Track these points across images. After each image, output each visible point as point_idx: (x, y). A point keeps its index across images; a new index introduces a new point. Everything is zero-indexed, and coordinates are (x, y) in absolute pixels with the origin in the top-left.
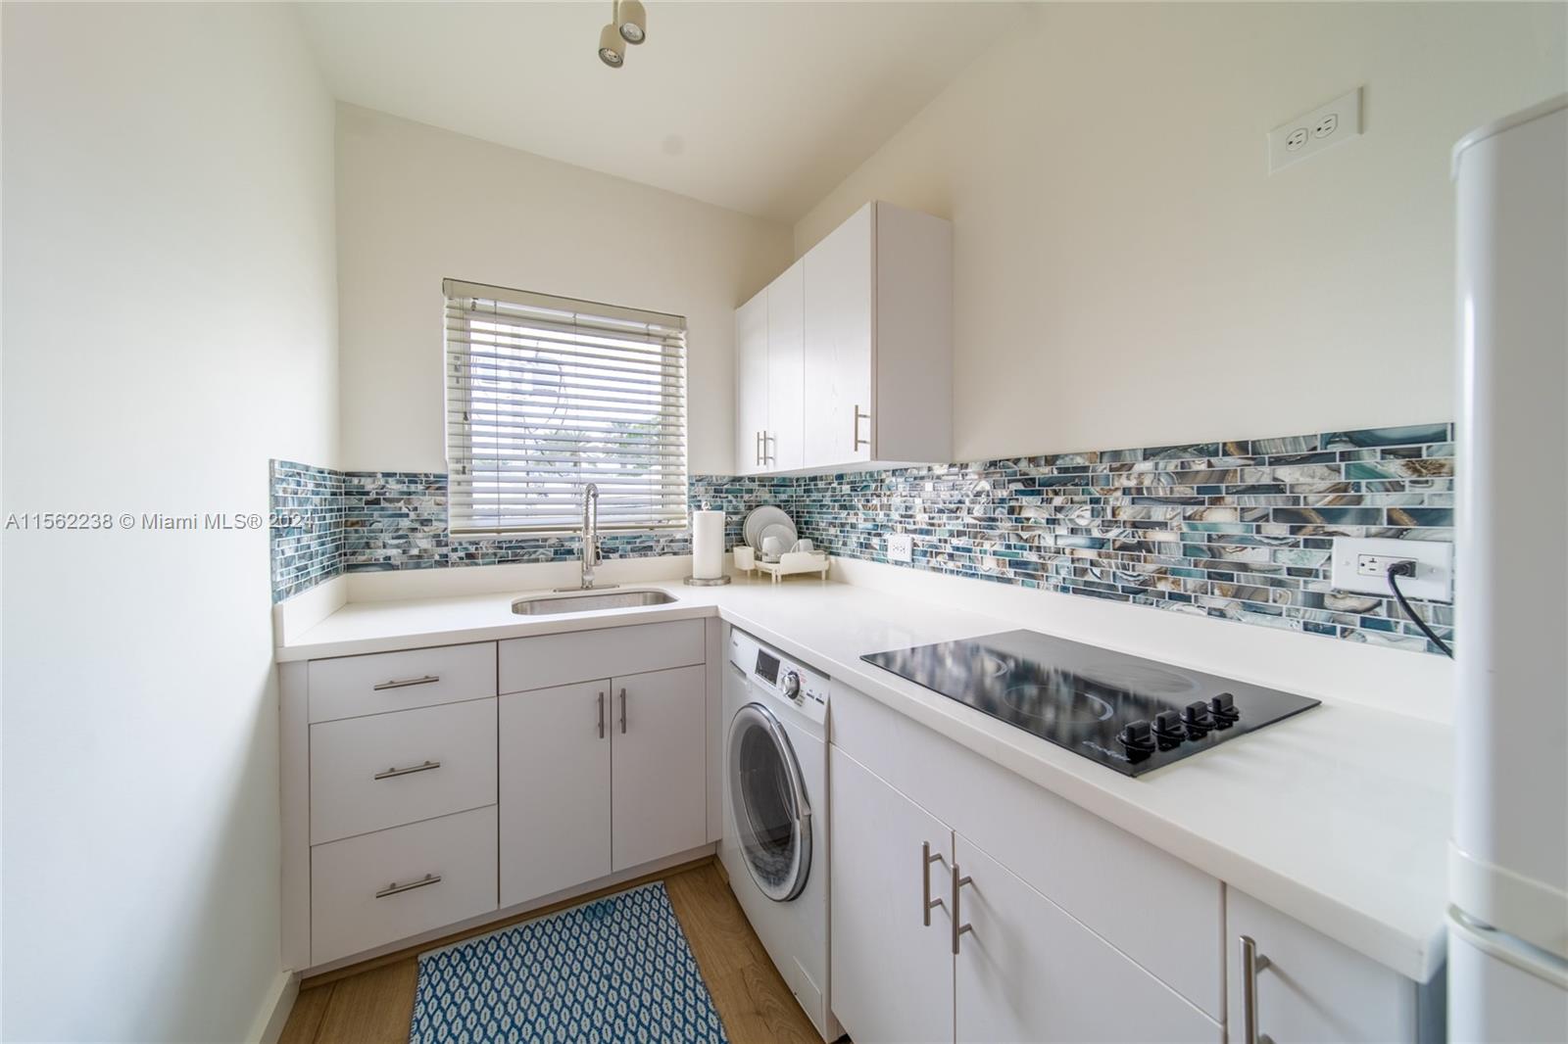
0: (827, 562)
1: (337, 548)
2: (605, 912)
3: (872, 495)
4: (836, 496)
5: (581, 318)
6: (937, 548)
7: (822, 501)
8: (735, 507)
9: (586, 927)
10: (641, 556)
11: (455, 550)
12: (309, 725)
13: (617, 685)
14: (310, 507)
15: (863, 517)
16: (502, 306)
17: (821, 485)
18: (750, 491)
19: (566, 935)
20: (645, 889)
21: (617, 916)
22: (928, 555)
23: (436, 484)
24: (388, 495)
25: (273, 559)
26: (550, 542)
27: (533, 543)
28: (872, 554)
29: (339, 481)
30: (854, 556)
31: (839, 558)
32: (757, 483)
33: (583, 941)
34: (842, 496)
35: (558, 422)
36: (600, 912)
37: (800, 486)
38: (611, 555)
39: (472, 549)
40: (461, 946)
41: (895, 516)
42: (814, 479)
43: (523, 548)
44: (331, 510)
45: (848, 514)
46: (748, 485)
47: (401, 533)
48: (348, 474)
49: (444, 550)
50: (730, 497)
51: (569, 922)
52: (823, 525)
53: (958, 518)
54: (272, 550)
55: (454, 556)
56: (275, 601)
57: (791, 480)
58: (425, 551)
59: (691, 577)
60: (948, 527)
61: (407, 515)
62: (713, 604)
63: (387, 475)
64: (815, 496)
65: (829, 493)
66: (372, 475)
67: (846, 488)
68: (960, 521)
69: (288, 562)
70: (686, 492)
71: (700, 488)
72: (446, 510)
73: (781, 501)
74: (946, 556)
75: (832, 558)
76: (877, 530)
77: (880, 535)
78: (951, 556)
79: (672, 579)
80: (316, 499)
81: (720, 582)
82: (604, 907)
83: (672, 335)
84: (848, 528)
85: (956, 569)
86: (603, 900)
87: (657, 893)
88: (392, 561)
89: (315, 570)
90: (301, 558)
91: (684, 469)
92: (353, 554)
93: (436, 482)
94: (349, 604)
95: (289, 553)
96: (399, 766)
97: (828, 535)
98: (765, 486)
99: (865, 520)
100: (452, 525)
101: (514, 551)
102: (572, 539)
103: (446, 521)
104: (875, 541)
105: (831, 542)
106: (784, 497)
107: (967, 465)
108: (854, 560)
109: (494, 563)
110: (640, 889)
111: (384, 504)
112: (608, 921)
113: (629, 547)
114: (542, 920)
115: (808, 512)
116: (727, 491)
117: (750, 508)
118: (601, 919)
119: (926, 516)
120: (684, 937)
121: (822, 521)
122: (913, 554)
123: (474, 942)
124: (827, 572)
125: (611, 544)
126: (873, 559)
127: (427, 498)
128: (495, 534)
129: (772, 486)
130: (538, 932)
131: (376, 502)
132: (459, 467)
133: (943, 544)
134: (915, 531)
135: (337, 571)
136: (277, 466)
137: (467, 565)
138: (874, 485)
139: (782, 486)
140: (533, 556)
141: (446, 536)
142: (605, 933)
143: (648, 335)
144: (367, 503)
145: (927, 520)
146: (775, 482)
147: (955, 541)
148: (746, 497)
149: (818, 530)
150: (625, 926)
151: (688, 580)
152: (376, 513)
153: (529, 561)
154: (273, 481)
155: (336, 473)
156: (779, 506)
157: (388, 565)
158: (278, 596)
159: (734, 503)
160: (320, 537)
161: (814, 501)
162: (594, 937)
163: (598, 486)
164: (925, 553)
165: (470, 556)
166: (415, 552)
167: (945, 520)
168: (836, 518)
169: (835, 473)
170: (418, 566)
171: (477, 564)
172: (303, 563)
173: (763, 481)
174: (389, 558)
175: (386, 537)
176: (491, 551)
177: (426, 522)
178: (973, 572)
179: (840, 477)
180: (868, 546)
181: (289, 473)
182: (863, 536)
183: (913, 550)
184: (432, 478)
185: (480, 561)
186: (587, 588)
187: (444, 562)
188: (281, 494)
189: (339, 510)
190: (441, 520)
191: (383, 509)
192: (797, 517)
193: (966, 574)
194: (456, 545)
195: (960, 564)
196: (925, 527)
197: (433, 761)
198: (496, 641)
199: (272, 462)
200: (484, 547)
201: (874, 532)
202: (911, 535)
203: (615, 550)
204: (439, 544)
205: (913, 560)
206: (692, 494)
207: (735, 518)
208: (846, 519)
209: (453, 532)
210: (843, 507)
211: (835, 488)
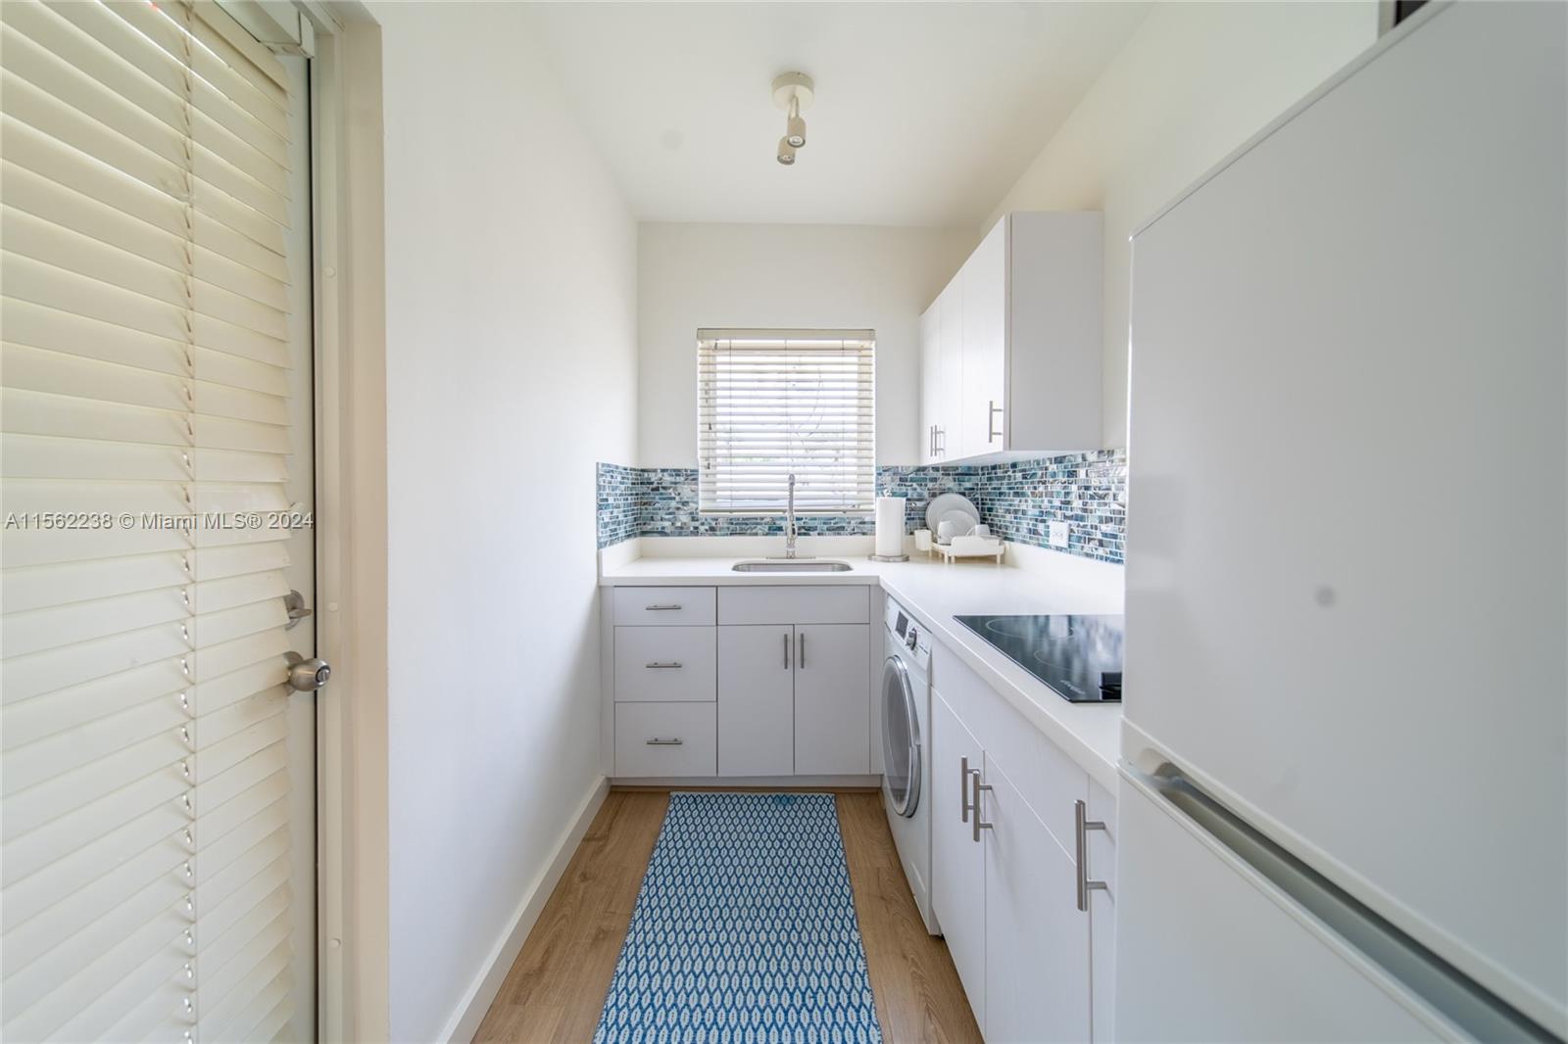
0: (1002, 547)
1: (635, 519)
2: (788, 802)
3: (1039, 482)
4: (1011, 484)
5: (791, 343)
6: (1089, 534)
7: (1000, 489)
8: (920, 495)
9: (773, 807)
10: (835, 534)
11: (703, 524)
12: (614, 627)
13: (799, 630)
14: (618, 492)
15: (1030, 503)
16: (736, 343)
17: (1000, 473)
18: (934, 480)
19: (759, 808)
20: (820, 796)
21: (796, 807)
22: (1082, 541)
23: (692, 476)
24: (664, 485)
25: (598, 523)
26: (766, 520)
27: (755, 521)
28: (1038, 539)
29: (636, 475)
30: (1024, 542)
31: (1012, 543)
32: (941, 472)
33: (770, 814)
34: (1016, 484)
35: (818, 419)
36: (784, 801)
37: (983, 474)
38: (811, 533)
39: (713, 524)
40: (695, 794)
41: (1057, 503)
42: (994, 468)
43: (747, 524)
44: (632, 495)
45: (1020, 501)
46: (932, 474)
47: (671, 510)
48: (643, 471)
49: (697, 524)
50: (915, 485)
51: (763, 801)
52: (1001, 512)
53: (1105, 504)
54: (597, 517)
55: (702, 529)
56: (598, 549)
57: (976, 469)
58: (685, 524)
59: (874, 554)
60: (1098, 513)
61: (674, 498)
62: (877, 574)
63: (663, 471)
64: (995, 484)
65: (1006, 481)
66: (655, 471)
67: (1019, 475)
68: (1107, 507)
69: (606, 525)
70: (874, 480)
71: (887, 478)
72: (697, 495)
73: (966, 489)
74: (1097, 542)
75: (1007, 542)
76: (1042, 517)
77: (1044, 521)
78: (1101, 543)
79: (857, 555)
80: (623, 487)
81: (898, 559)
82: (788, 799)
83: (865, 347)
84: (1020, 515)
85: (1105, 555)
86: (789, 795)
87: (828, 801)
88: (666, 530)
89: (621, 533)
90: (613, 523)
91: (873, 461)
92: (645, 524)
93: (691, 475)
94: (642, 556)
95: (606, 520)
96: (660, 663)
97: (1004, 521)
98: (949, 475)
99: (1034, 507)
100: (702, 505)
101: (741, 526)
102: (782, 518)
103: (697, 503)
104: (1041, 527)
105: (1007, 528)
106: (968, 485)
107: (1113, 452)
108: (1024, 545)
109: (727, 535)
110: (817, 795)
111: (661, 491)
112: (789, 808)
113: (825, 527)
114: (746, 795)
115: (990, 500)
116: (912, 480)
117: (934, 495)
118: (784, 806)
119: (1081, 502)
120: (840, 834)
121: (1000, 508)
122: (1070, 540)
123: (703, 794)
124: (1003, 556)
125: (811, 524)
126: (1039, 545)
127: (686, 486)
128: (728, 513)
129: (957, 474)
130: (742, 801)
131: (657, 489)
132: (706, 463)
133: (1094, 531)
134: (1070, 518)
135: (635, 535)
136: (600, 467)
137: (710, 535)
138: (1040, 473)
139: (966, 475)
140: (754, 531)
141: (697, 514)
142: (785, 814)
143: (843, 349)
144: (653, 490)
145: (1081, 506)
146: (960, 471)
147: (1104, 528)
148: (930, 485)
149: (997, 516)
150: (800, 814)
151: (871, 556)
152: (657, 497)
153: (751, 534)
154: (599, 476)
155: (635, 470)
156: (964, 494)
157: (662, 533)
158: (600, 545)
159: (919, 490)
160: (624, 511)
161: (995, 489)
162: (777, 814)
163: (796, 477)
164: (1079, 539)
165: (712, 529)
166: (679, 524)
167: (1095, 507)
168: (1011, 505)
169: (1010, 462)
170: (680, 535)
171: (716, 535)
172: (613, 527)
173: (947, 470)
174: (663, 528)
175: (662, 513)
176: (726, 525)
177: (685, 503)
178: (1119, 558)
179: (1014, 465)
180: (1035, 532)
181: (606, 471)
182: (1031, 522)
183: (1070, 536)
184: (689, 472)
185: (718, 533)
186: (791, 558)
187: (696, 532)
188: (602, 483)
189: (637, 494)
190: (694, 502)
191: (661, 494)
192: (983, 504)
193: (1113, 561)
194: (703, 521)
195: (1108, 550)
196: (1080, 513)
197: (679, 663)
198: (717, 587)
199: (597, 464)
200: (722, 524)
201: (1040, 518)
202: (1069, 522)
203: (815, 529)
204: (693, 519)
205: (1070, 546)
206: (880, 482)
207: (920, 504)
208: (1019, 506)
209: (702, 511)
210: (1017, 494)
211: (1009, 476)
